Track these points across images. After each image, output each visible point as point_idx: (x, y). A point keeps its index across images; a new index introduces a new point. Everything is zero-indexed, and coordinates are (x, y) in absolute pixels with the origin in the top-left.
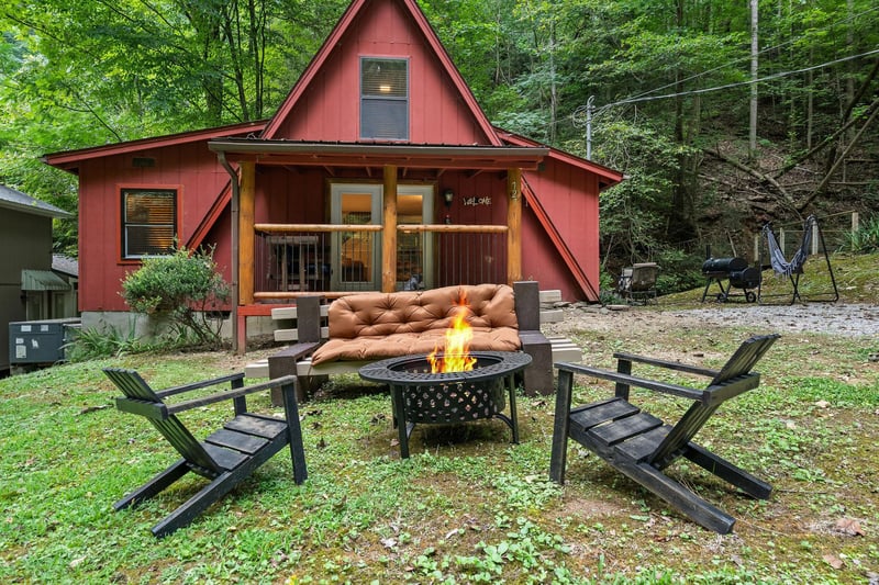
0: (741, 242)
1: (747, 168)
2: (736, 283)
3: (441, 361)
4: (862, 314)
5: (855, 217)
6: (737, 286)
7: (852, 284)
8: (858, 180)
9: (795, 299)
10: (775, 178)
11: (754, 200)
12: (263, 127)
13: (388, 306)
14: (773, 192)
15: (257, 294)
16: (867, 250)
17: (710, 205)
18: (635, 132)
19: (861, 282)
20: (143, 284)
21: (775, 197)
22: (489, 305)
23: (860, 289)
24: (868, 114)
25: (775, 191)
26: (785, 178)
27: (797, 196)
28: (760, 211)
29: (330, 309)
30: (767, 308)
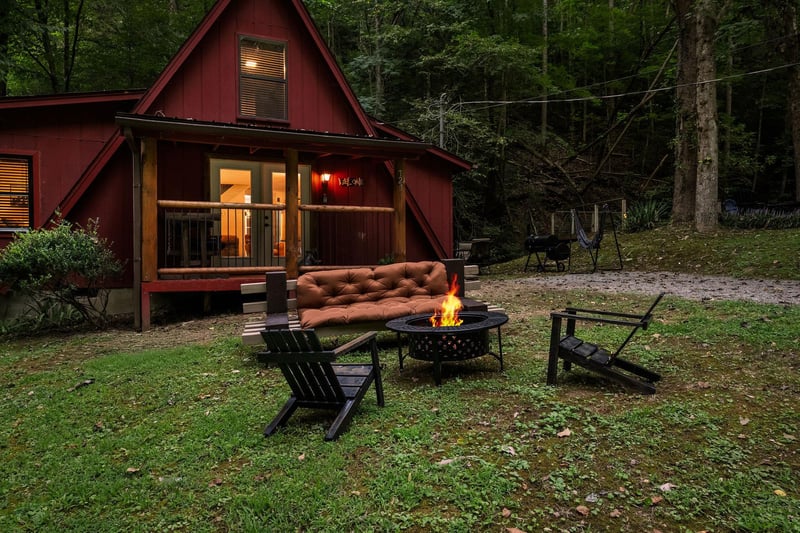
0: (539, 220)
1: (540, 155)
2: (551, 256)
3: (438, 319)
4: (642, 279)
5: (624, 202)
6: (552, 259)
7: (629, 257)
8: (619, 171)
9: (595, 268)
10: (562, 166)
11: (548, 184)
12: (139, 97)
13: (350, 279)
14: (560, 177)
15: (162, 270)
16: (634, 230)
17: (515, 187)
18: (465, 121)
19: (635, 255)
20: (27, 260)
21: (562, 181)
22: (429, 278)
23: (635, 260)
24: (627, 120)
25: (562, 176)
26: (570, 166)
27: (578, 181)
28: (552, 194)
29: (299, 284)
30: (580, 276)
